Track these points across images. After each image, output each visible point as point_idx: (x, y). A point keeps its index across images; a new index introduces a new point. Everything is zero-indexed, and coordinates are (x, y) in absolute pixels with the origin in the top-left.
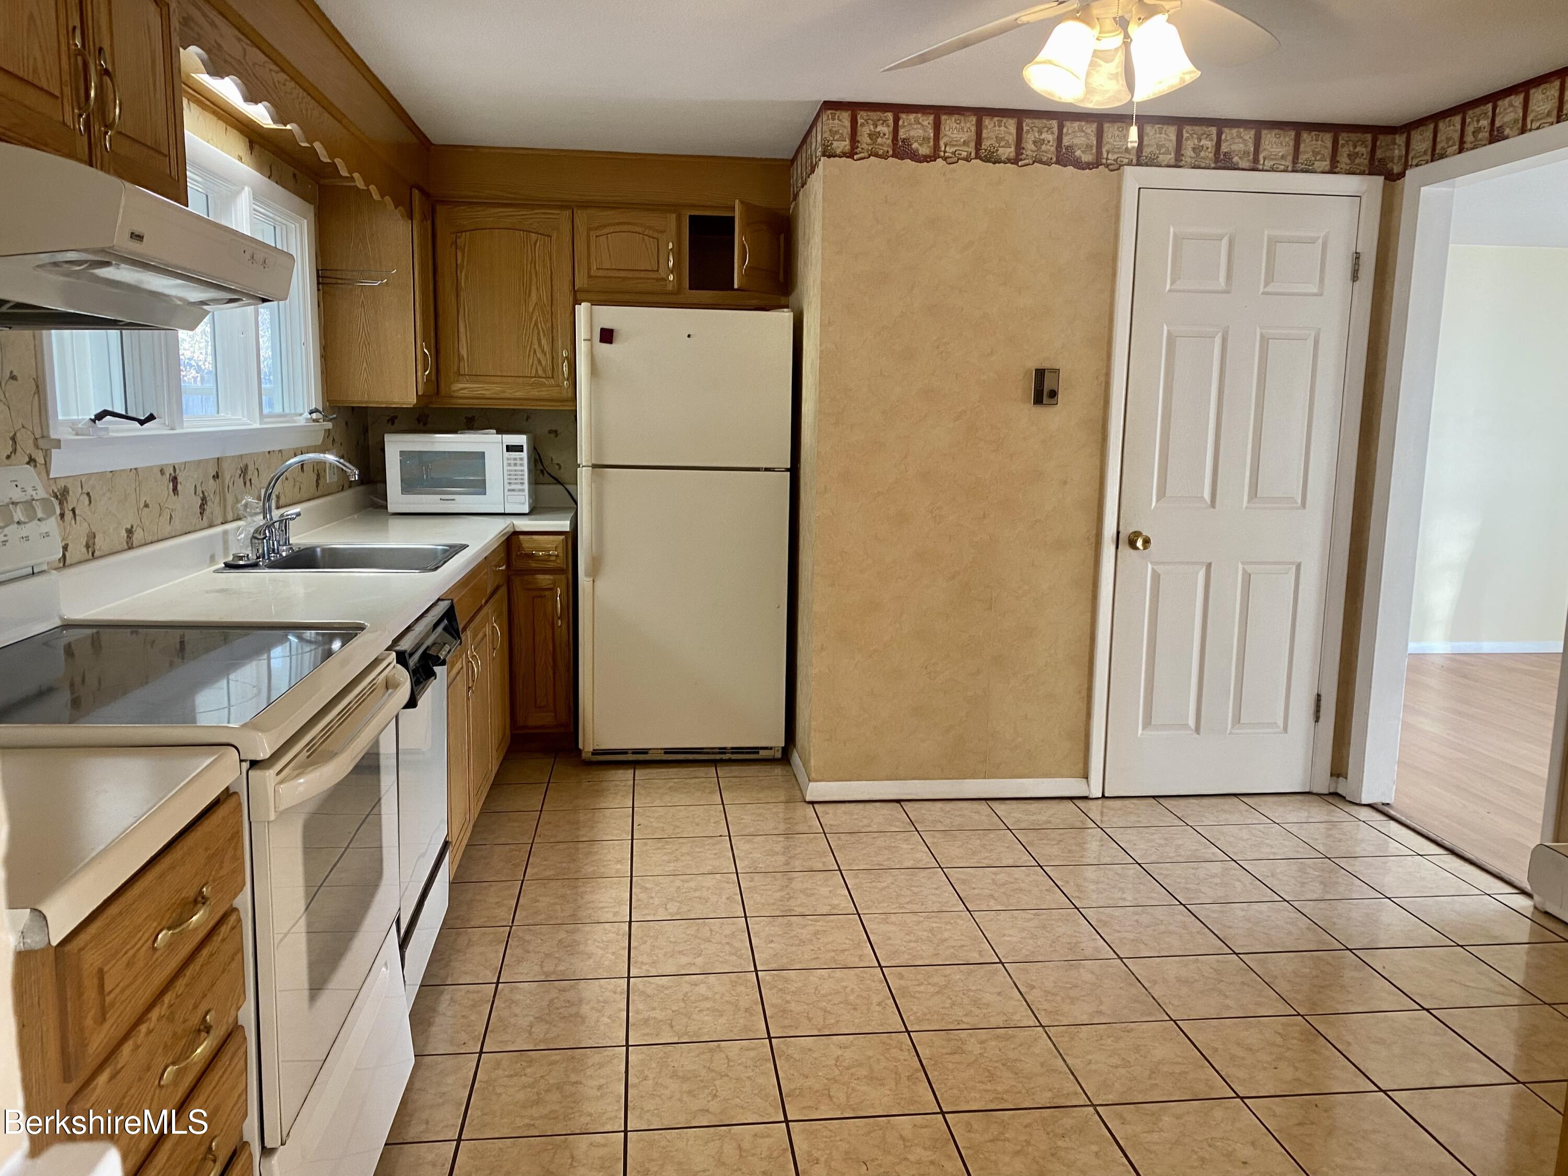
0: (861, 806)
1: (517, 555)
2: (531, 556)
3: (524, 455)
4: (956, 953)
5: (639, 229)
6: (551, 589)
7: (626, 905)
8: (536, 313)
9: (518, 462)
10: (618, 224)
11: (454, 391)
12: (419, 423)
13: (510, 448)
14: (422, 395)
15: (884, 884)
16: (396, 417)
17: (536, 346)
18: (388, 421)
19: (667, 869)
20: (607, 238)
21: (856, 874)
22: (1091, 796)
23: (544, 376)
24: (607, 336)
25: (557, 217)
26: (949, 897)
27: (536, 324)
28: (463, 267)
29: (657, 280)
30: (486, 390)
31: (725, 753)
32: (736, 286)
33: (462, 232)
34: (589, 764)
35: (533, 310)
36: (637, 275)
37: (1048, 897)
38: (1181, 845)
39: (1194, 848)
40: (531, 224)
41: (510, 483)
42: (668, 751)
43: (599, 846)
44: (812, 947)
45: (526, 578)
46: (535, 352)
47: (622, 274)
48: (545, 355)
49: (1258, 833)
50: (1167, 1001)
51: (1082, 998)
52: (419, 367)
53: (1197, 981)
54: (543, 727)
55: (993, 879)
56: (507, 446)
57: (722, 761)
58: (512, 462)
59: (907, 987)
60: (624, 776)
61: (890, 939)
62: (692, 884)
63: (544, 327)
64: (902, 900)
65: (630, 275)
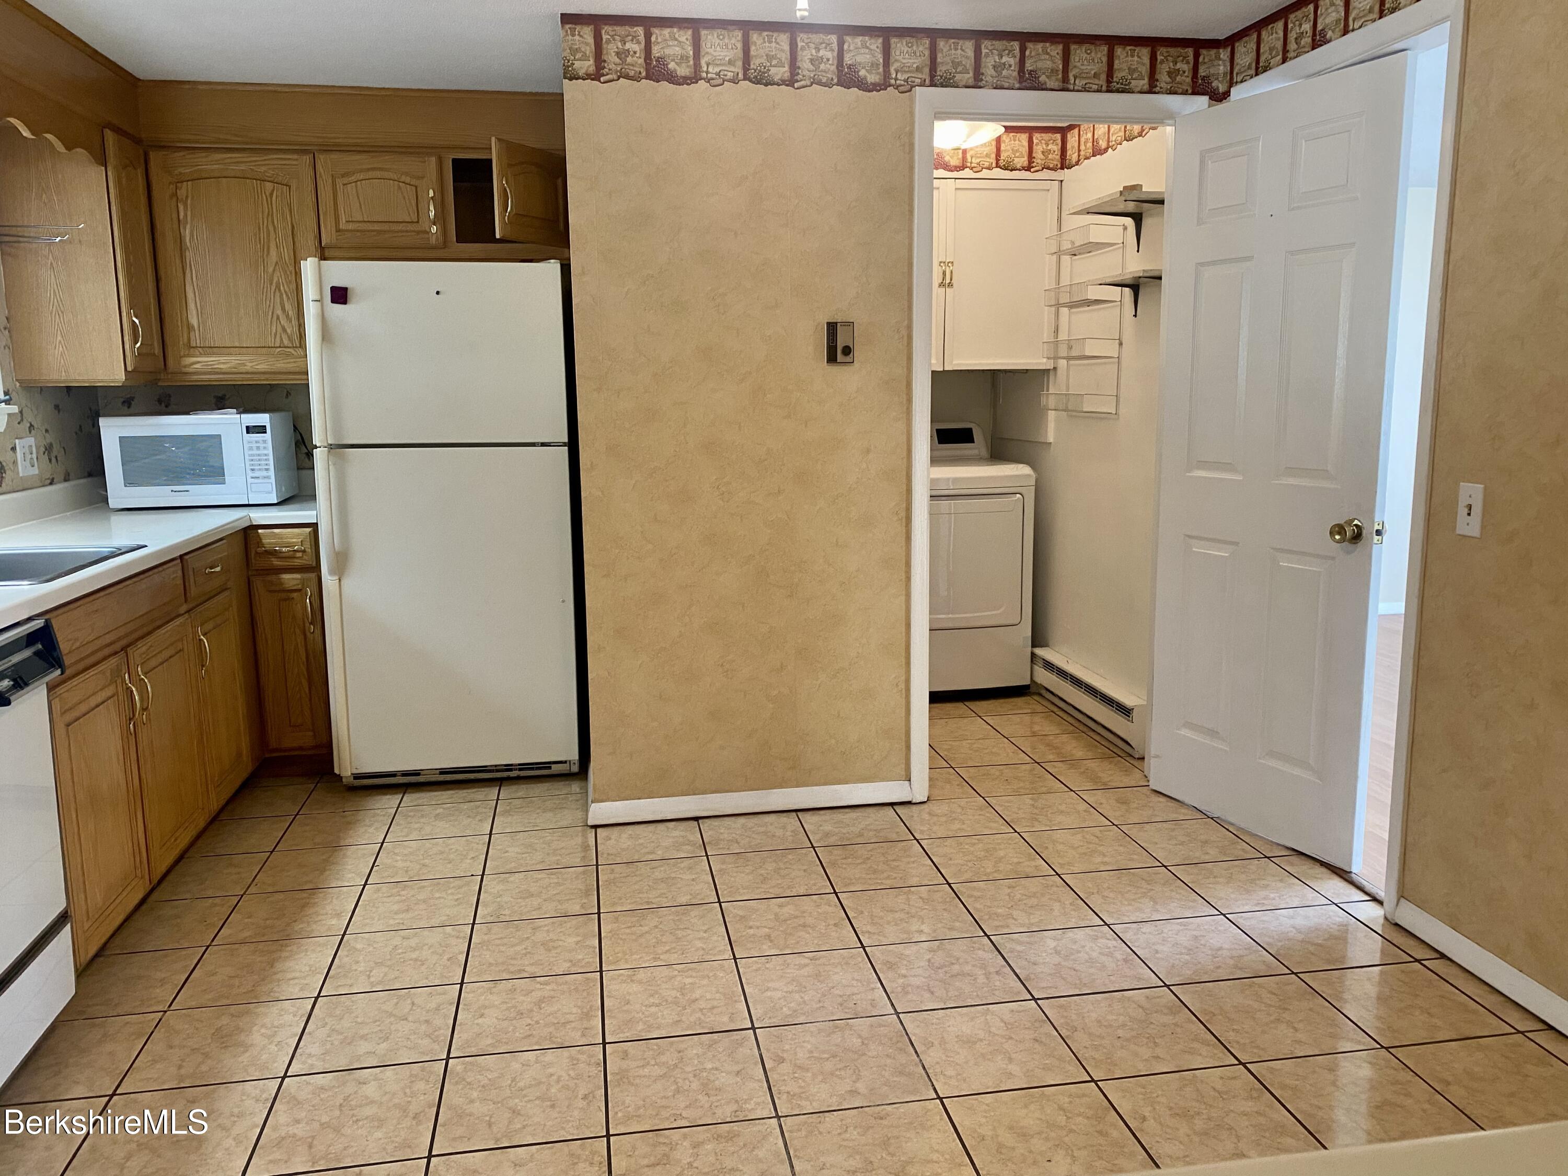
0: (651, 827)
1: (257, 553)
2: (273, 553)
3: (268, 436)
4: (702, 1017)
5: (391, 175)
6: (300, 590)
7: (322, 974)
8: (277, 274)
9: (262, 445)
10: (368, 170)
11: (185, 366)
12: (161, 404)
13: (249, 430)
14: (133, 371)
15: (646, 929)
16: (132, 399)
17: (279, 312)
18: (124, 402)
19: (391, 922)
20: (356, 186)
21: (617, 919)
22: (914, 801)
23: (291, 345)
24: (340, 295)
25: (294, 163)
26: (717, 941)
27: (278, 287)
28: (187, 223)
29: (418, 232)
30: (223, 363)
31: (511, 770)
32: (498, 236)
33: (182, 182)
34: (352, 789)
35: (274, 270)
36: (395, 227)
37: (833, 934)
38: (1002, 858)
39: (1016, 860)
40: (265, 171)
41: (253, 470)
42: (443, 772)
43: (321, 895)
44: (529, 1021)
45: (269, 578)
46: (278, 318)
47: (377, 227)
48: (291, 322)
49: (1092, 837)
50: (938, 1070)
51: (838, 1073)
52: (126, 338)
53: (981, 1040)
54: (301, 748)
55: (776, 914)
56: (247, 427)
57: (509, 779)
58: (254, 445)
59: (627, 1071)
60: (390, 801)
61: (628, 1003)
62: (413, 942)
63: (287, 290)
64: (660, 949)
65: (386, 227)
